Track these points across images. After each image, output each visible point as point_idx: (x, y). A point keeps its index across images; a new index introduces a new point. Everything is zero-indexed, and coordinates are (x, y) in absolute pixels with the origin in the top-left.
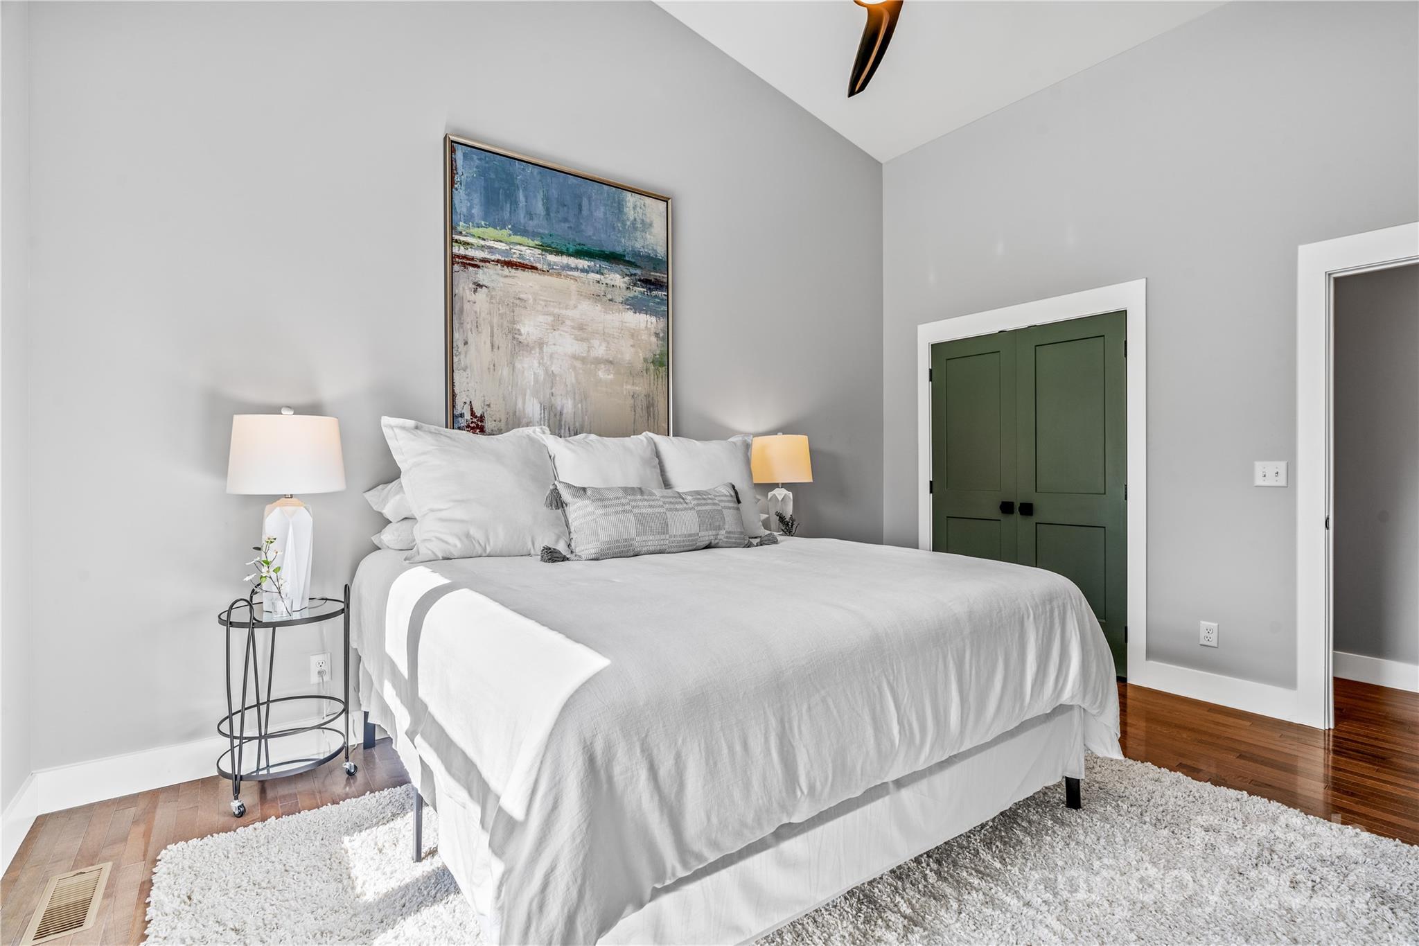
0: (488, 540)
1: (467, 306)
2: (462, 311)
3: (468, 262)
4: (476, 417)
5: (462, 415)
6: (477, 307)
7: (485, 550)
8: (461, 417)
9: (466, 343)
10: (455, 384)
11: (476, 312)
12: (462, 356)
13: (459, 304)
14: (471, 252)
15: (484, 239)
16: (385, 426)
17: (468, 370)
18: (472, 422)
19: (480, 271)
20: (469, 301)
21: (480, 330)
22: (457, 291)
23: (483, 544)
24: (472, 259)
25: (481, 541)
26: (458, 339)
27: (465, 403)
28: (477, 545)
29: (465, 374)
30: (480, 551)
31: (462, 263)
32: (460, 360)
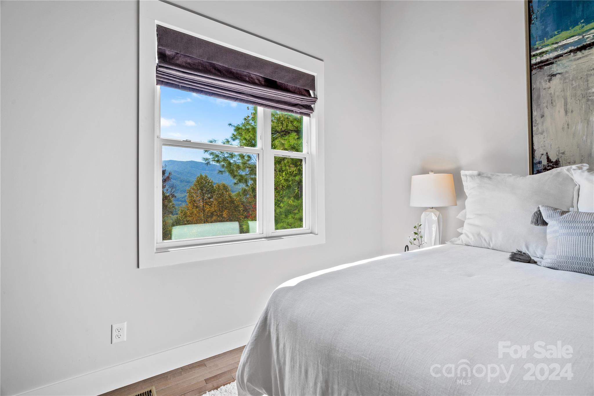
0: (491, 239)
1: (543, 93)
2: (539, 97)
3: (543, 64)
4: (552, 162)
5: (540, 163)
6: (552, 91)
7: (489, 244)
8: (539, 163)
9: (543, 116)
10: (534, 144)
11: (551, 94)
12: (540, 126)
13: (536, 94)
14: (545, 57)
15: (557, 43)
16: (463, 175)
17: (545, 134)
18: (548, 166)
19: (554, 65)
20: (544, 89)
21: (554, 104)
22: (535, 86)
23: (488, 241)
24: (547, 60)
25: (486, 239)
26: (536, 116)
27: (542, 154)
28: (483, 241)
29: (542, 136)
30: (486, 245)
31: (538, 67)
32: (538, 128)
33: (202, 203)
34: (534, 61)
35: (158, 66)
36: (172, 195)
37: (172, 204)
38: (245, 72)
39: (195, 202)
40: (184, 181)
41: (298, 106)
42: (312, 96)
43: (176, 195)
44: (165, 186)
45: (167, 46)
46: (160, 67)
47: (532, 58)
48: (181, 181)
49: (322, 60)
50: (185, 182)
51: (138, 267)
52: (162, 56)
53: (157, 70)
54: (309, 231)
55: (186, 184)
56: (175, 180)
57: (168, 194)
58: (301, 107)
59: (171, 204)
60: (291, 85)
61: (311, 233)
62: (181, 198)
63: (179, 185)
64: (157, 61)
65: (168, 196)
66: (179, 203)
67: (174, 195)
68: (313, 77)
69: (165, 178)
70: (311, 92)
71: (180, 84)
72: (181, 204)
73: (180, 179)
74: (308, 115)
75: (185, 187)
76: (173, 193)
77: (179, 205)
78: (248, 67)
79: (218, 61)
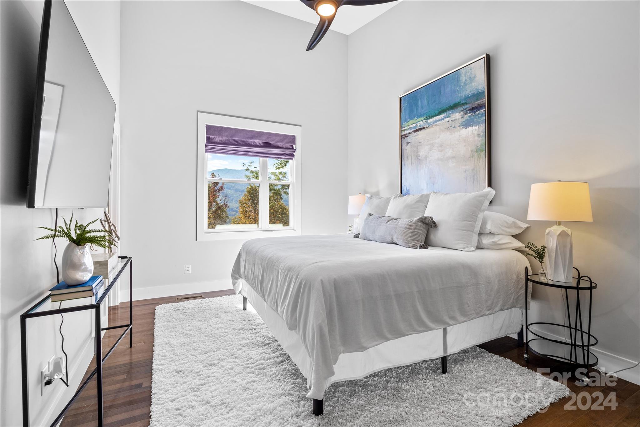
2: (404, 154)
6: (407, 151)
10: (402, 180)
11: (407, 153)
12: (404, 170)
14: (406, 132)
15: (409, 126)
19: (408, 137)
21: (408, 158)
24: (406, 134)
31: (404, 137)
33: (254, 214)
34: (403, 133)
35: (206, 145)
36: (226, 205)
37: (226, 214)
38: (251, 141)
39: (247, 212)
40: (238, 190)
41: (284, 155)
42: (294, 148)
43: (229, 204)
44: (219, 195)
45: (210, 134)
46: (207, 145)
47: (402, 132)
48: (236, 191)
49: (300, 126)
50: (240, 191)
51: (196, 240)
52: (208, 139)
53: (206, 146)
54: (292, 229)
55: (241, 193)
56: (230, 189)
57: (221, 204)
58: (286, 155)
59: (224, 214)
60: (280, 144)
61: (293, 230)
62: (235, 208)
63: (233, 195)
64: (206, 142)
65: (222, 206)
66: (234, 214)
67: (227, 205)
68: (294, 137)
69: (219, 188)
70: (294, 146)
71: (217, 151)
72: (235, 214)
73: (234, 189)
74: (292, 159)
75: (239, 197)
76: (226, 203)
77: (233, 215)
78: (252, 138)
79: (235, 137)
